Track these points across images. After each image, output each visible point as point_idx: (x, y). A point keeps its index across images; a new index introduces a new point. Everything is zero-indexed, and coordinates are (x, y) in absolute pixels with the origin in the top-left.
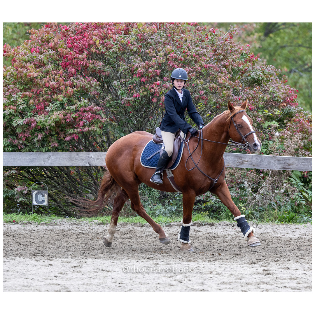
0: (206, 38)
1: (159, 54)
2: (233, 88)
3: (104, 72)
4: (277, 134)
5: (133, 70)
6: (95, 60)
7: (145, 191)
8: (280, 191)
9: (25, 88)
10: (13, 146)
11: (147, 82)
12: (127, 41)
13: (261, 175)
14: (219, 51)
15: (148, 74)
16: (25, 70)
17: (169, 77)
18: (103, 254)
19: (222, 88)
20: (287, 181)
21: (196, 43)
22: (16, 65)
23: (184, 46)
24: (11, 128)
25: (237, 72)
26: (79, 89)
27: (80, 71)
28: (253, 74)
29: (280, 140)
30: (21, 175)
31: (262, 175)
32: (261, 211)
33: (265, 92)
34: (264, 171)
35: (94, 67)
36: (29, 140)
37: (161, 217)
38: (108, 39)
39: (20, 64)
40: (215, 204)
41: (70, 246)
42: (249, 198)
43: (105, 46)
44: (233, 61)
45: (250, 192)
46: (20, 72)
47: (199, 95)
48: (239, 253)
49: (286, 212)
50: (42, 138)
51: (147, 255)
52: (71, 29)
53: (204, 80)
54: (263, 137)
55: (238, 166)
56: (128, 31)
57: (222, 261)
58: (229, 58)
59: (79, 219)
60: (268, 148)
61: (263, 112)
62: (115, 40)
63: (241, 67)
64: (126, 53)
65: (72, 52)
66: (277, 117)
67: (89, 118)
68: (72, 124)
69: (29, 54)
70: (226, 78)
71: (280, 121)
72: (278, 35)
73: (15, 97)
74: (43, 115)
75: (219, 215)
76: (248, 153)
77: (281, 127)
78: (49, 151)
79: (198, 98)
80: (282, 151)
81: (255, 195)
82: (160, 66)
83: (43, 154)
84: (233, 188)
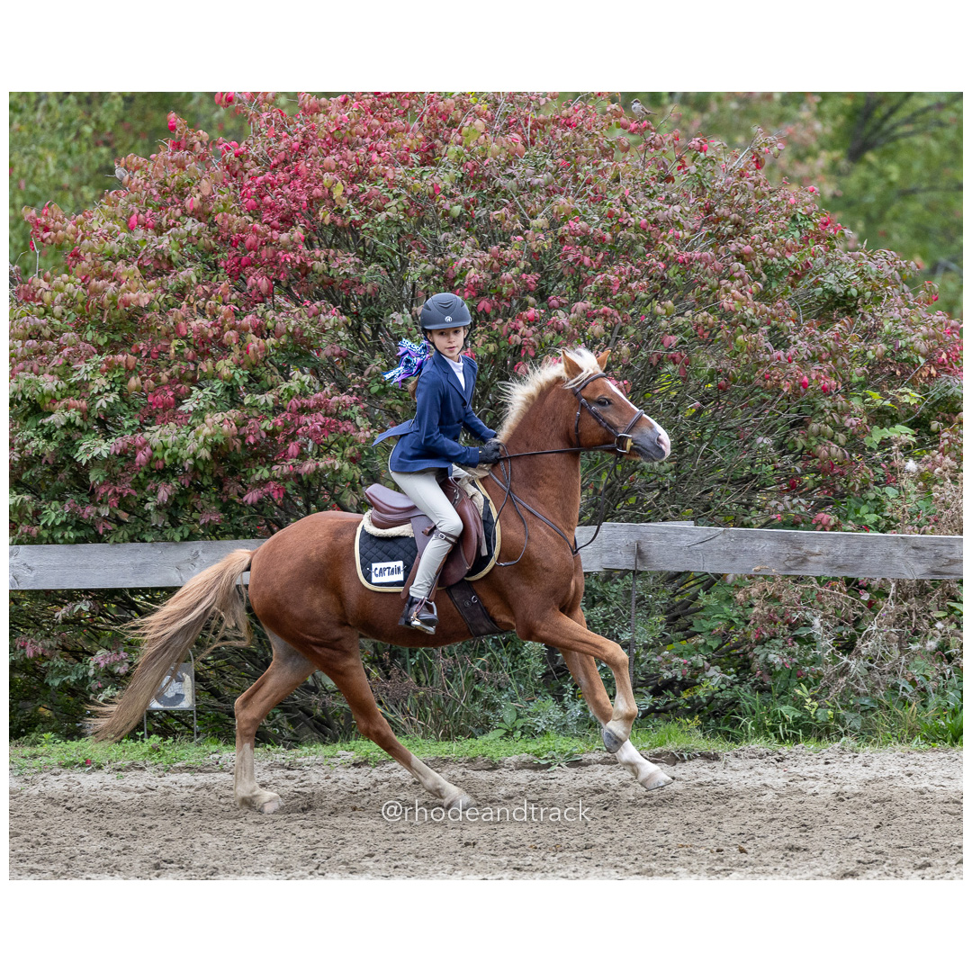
0: (679, 168)
1: (534, 223)
2: (769, 324)
3: (360, 283)
4: (911, 465)
5: (451, 276)
6: (330, 247)
7: (498, 655)
8: (924, 644)
9: (113, 341)
10: (79, 525)
11: (498, 312)
12: (432, 185)
13: (862, 598)
14: (722, 210)
15: (499, 287)
16: (113, 284)
17: (565, 295)
18: (375, 858)
19: (733, 325)
20: (946, 614)
21: (648, 186)
22: (83, 270)
23: (610, 196)
24: (71, 470)
25: (780, 274)
26: (283, 339)
27: (284, 284)
28: (830, 280)
29: (921, 484)
30: (105, 616)
31: (866, 597)
32: (865, 711)
33: (869, 335)
34: (872, 583)
35: (329, 270)
36: (128, 506)
37: (552, 736)
38: (371, 181)
39: (95, 266)
40: (721, 691)
41: (268, 835)
42: (828, 671)
43: (361, 204)
44: (765, 239)
45: (830, 651)
46: (96, 292)
47: (662, 350)
48: (801, 843)
49: (945, 710)
50: (170, 497)
51: (513, 858)
52: (253, 152)
53: (675, 303)
54: (868, 477)
55: (789, 568)
56: (434, 152)
57: (750, 869)
58: (753, 230)
59: (294, 751)
60: (882, 511)
61: (864, 398)
62: (392, 183)
63: (792, 258)
64: (428, 223)
65: (258, 226)
66: (910, 414)
67: (316, 431)
68: (265, 452)
69: (122, 235)
70: (745, 295)
71: (919, 424)
72: (889, 155)
73: (83, 370)
74: (171, 424)
75: (732, 726)
76: (820, 527)
77: (921, 443)
78: (192, 537)
79: (660, 359)
80: (928, 520)
81: (845, 659)
82: (537, 260)
83: (174, 547)
84: (775, 638)
